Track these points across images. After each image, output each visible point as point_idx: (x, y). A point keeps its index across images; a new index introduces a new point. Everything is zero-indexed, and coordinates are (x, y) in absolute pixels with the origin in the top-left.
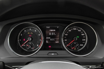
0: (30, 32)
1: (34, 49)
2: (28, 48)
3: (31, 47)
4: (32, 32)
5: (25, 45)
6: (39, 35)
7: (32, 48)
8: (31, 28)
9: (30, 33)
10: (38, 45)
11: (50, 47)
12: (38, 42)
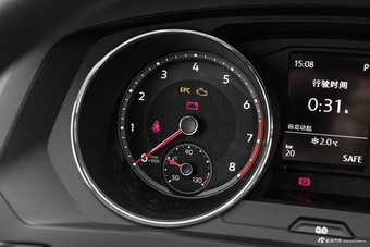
0: (193, 84)
1: (207, 189)
2: (176, 178)
3: (194, 174)
4: (206, 85)
5: (156, 160)
6: (247, 105)
7: (198, 180)
8: (199, 61)
9: (193, 91)
10: (232, 167)
11: (304, 182)
12: (233, 146)
